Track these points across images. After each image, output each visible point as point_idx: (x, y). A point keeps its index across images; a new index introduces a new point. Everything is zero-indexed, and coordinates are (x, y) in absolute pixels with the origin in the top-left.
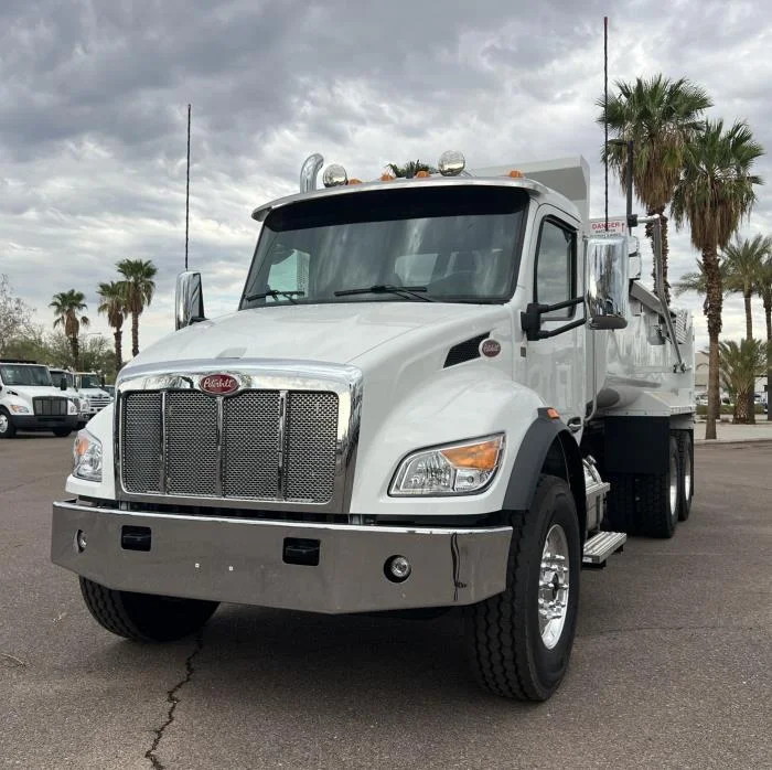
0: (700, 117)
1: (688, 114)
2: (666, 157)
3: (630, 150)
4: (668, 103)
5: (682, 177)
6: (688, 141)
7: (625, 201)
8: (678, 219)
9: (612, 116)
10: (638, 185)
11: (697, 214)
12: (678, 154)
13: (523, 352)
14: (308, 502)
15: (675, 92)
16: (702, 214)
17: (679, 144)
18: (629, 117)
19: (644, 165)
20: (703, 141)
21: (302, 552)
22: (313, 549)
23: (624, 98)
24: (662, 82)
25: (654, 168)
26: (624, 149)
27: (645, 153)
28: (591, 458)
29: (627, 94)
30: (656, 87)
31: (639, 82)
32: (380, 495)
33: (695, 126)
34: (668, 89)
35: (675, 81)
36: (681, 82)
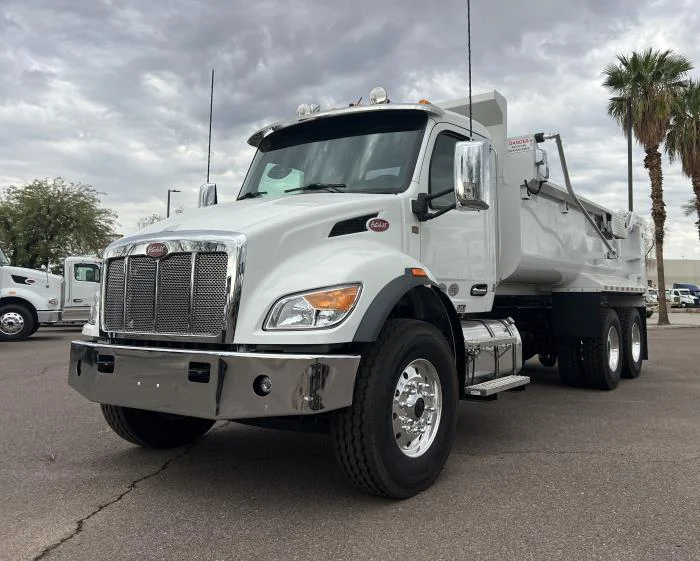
0: (683, 77)
1: (674, 75)
2: (658, 108)
3: (629, 104)
4: (658, 67)
5: (671, 122)
6: (675, 95)
7: (626, 142)
8: (671, 155)
9: (615, 80)
10: (636, 130)
11: (686, 150)
12: (668, 107)
13: (415, 230)
14: (208, 335)
15: (662, 59)
16: (690, 150)
17: (668, 99)
18: (627, 79)
19: (640, 115)
20: (688, 95)
21: (198, 373)
22: (205, 371)
23: (623, 67)
24: (653, 53)
25: (647, 117)
26: (624, 104)
27: (640, 105)
28: (511, 319)
29: (626, 64)
30: (648, 57)
31: (635, 55)
32: (256, 329)
33: (680, 84)
34: (657, 58)
35: (663, 52)
36: (667, 52)
